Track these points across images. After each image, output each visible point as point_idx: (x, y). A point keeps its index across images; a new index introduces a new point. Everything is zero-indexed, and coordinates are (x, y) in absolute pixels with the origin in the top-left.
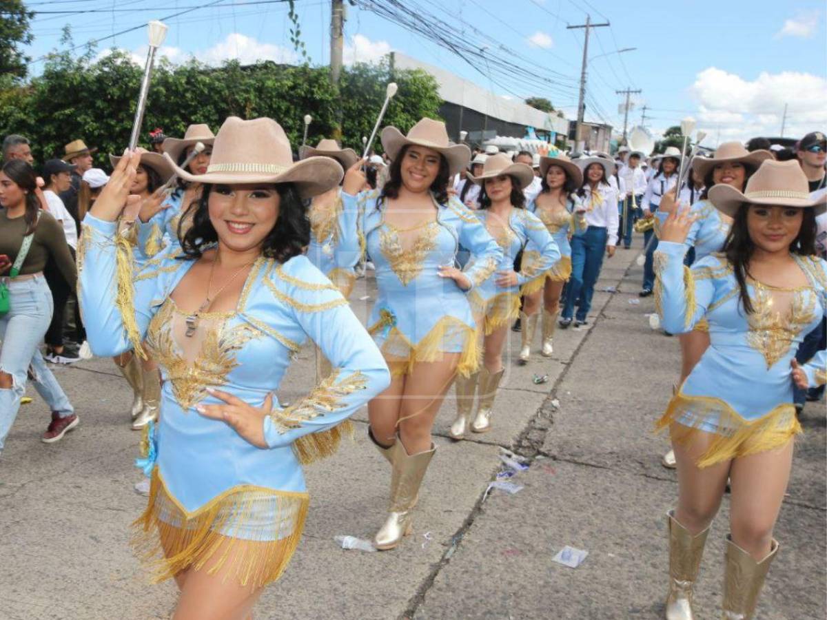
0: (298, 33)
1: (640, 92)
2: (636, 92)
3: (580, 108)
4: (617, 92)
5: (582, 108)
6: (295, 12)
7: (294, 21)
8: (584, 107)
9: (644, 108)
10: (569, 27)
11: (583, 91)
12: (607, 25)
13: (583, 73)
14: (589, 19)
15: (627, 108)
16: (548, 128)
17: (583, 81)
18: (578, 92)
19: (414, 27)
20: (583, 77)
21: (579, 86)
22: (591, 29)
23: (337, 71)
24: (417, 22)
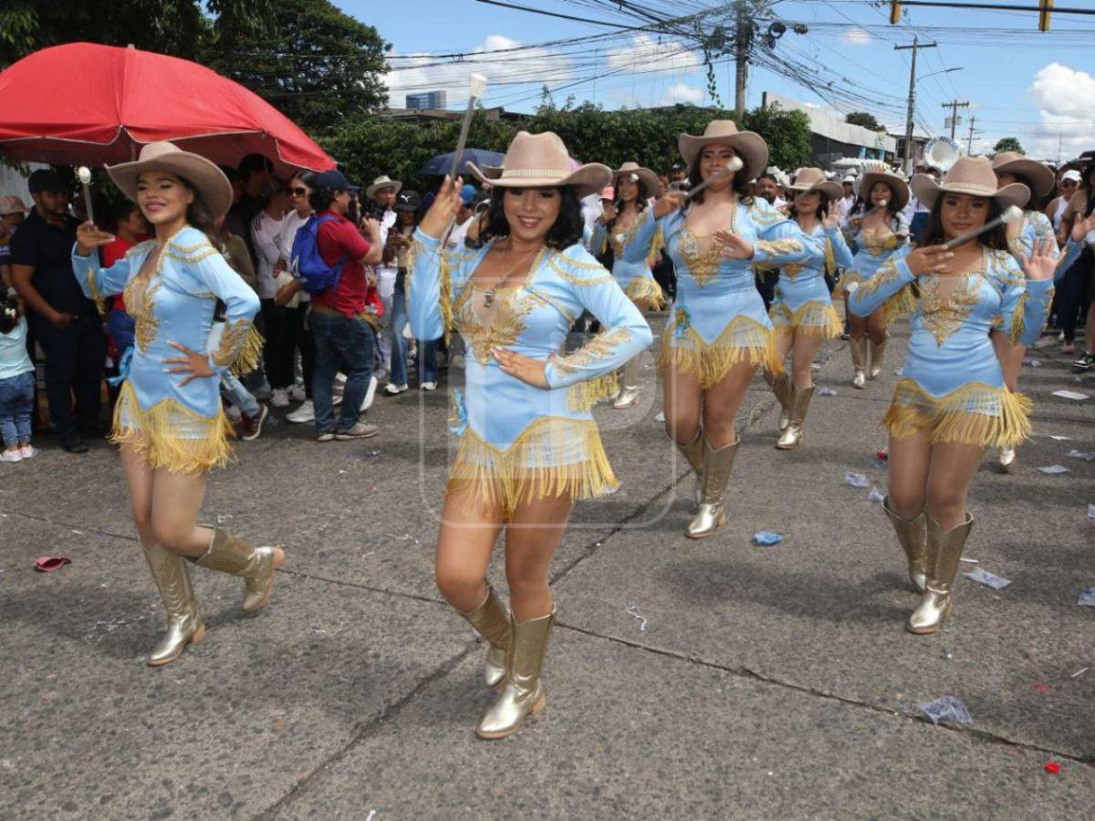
0: (714, 88)
1: (967, 104)
2: (963, 105)
3: (908, 126)
4: (944, 106)
5: (911, 126)
6: (714, 72)
7: (711, 80)
8: (913, 125)
9: (973, 120)
10: (896, 48)
11: (911, 110)
12: (934, 45)
13: (911, 93)
14: (915, 40)
15: (954, 122)
16: (879, 146)
17: (911, 100)
18: (906, 111)
19: (785, 73)
20: (911, 96)
21: (907, 105)
22: (918, 49)
23: (741, 114)
24: (787, 69)
